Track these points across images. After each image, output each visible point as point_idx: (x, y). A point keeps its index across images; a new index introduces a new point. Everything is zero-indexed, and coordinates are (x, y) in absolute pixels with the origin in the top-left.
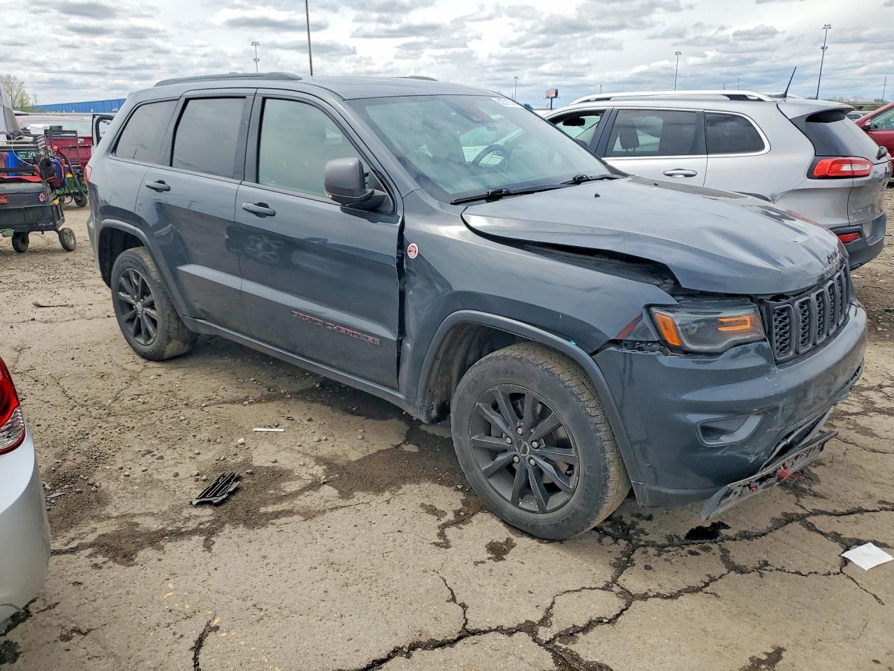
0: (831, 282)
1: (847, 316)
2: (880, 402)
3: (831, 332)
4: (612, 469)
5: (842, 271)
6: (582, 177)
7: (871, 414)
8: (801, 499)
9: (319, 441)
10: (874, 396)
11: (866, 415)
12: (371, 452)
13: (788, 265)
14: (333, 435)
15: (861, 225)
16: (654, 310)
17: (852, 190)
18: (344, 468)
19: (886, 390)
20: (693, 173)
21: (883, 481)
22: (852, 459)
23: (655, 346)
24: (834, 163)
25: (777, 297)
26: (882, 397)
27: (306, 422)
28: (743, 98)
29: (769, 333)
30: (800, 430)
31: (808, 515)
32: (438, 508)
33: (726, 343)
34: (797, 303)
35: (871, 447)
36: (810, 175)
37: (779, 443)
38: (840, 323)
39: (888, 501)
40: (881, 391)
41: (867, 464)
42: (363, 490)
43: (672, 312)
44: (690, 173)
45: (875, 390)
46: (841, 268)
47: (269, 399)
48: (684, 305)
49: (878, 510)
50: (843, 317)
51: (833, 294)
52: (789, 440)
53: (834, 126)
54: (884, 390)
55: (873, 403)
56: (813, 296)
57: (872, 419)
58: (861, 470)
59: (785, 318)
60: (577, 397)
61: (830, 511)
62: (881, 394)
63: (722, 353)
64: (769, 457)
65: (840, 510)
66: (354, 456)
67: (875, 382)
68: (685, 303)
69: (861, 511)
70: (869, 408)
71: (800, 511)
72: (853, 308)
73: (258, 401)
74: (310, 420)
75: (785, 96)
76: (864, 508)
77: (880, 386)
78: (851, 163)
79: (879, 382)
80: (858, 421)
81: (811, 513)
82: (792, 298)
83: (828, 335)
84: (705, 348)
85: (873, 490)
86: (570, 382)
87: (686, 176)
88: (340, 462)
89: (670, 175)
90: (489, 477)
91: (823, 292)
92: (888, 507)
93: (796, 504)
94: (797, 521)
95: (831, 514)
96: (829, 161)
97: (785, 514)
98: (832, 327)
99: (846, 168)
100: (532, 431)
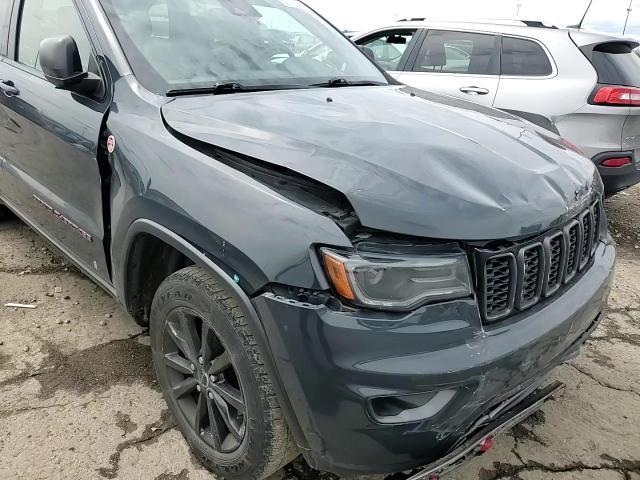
0: (575, 222)
1: (591, 258)
2: (626, 328)
3: (566, 281)
4: (277, 428)
5: (592, 208)
6: (339, 81)
7: (613, 340)
8: (520, 445)
9: (61, 323)
10: (620, 319)
11: (608, 341)
12: (104, 341)
13: (518, 202)
14: (78, 318)
15: (633, 151)
16: (325, 250)
17: (628, 118)
18: (66, 358)
19: (633, 313)
20: (485, 91)
21: (611, 427)
22: (584, 394)
23: (322, 296)
24: (614, 91)
25: (494, 244)
26: (627, 322)
27: (62, 300)
28: (539, 25)
29: (478, 288)
30: (508, 401)
31: (521, 469)
32: (132, 419)
33: (416, 299)
34: (522, 251)
35: (607, 380)
36: (591, 100)
37: (482, 416)
38: (581, 267)
39: (612, 455)
40: (627, 314)
41: (598, 403)
42: (68, 387)
43: (345, 256)
44: (483, 91)
45: (622, 313)
46: (591, 204)
47: (46, 270)
48: (364, 247)
49: (599, 466)
50: (586, 259)
51: (588, 223)
52: (493, 414)
53: (619, 58)
54: (630, 313)
55: (617, 327)
56: (547, 240)
57: (614, 347)
58: (591, 410)
59: (504, 269)
60: (245, 338)
61: (547, 464)
62: (627, 318)
63: (410, 312)
64: (466, 432)
65: (559, 464)
66: (85, 344)
67: (623, 303)
68: (367, 245)
69: (579, 467)
70: (613, 334)
71: (515, 462)
72: (602, 245)
73: (34, 272)
74: (67, 298)
75: (579, 27)
76: (585, 463)
77: (628, 309)
78: (630, 92)
79: (626, 305)
80: (599, 348)
81: (526, 466)
82: (517, 244)
83: (563, 283)
84: (388, 304)
85: (598, 438)
86: (241, 320)
87: (479, 93)
88: (65, 351)
89: (466, 92)
90: (179, 398)
91: (561, 236)
92: (610, 463)
93: (513, 451)
94: (507, 475)
95: (546, 469)
96: (610, 88)
97: (497, 464)
98: (569, 273)
99: (625, 97)
100: (212, 362)
